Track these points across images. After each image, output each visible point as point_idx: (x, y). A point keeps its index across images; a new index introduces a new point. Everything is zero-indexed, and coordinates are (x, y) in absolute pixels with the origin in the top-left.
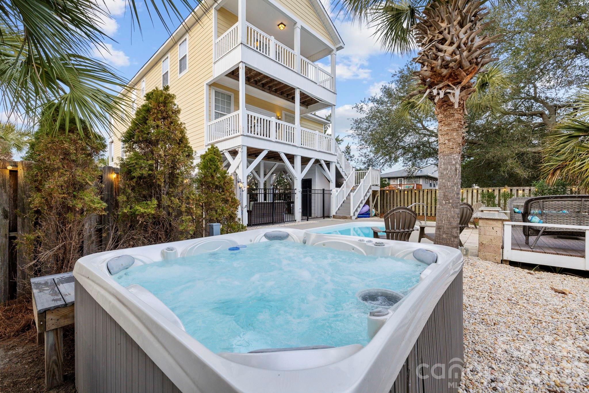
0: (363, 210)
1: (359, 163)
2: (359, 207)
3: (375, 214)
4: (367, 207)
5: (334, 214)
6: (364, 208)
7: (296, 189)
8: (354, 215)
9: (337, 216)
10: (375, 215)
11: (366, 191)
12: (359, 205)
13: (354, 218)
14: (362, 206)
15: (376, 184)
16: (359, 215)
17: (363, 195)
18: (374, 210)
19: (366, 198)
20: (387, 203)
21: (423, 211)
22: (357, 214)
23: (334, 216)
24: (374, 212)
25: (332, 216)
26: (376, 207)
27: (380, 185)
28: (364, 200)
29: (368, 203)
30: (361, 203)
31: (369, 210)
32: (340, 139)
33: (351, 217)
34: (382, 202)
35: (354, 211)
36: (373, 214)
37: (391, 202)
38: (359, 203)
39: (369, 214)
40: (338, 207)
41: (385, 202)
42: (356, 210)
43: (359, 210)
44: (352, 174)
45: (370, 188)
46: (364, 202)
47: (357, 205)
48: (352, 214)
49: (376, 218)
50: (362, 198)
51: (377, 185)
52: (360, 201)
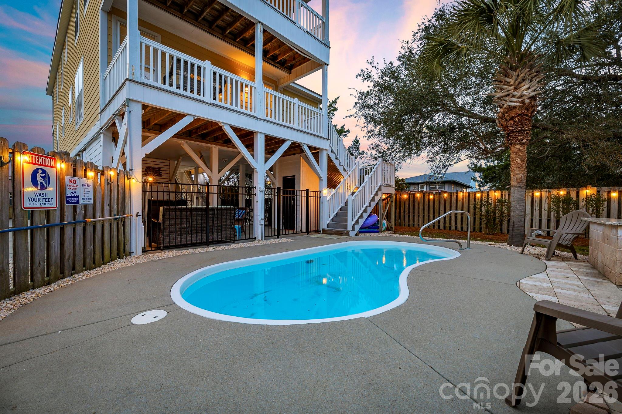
0: (368, 221)
1: (368, 158)
2: (361, 216)
3: (387, 226)
4: (375, 218)
5: (325, 227)
6: (369, 218)
7: (255, 188)
8: (353, 229)
9: (327, 230)
10: (388, 229)
11: (374, 193)
12: (362, 214)
13: (352, 234)
14: (365, 215)
15: (389, 183)
16: (361, 228)
17: (368, 199)
18: (385, 222)
19: (374, 204)
20: (404, 212)
21: (456, 224)
22: (357, 228)
23: (324, 230)
24: (386, 225)
25: (321, 230)
26: (388, 217)
27: (394, 186)
28: (370, 206)
29: (376, 211)
30: (365, 210)
31: (378, 221)
32: (346, 130)
33: (348, 233)
34: (398, 210)
35: (353, 223)
36: (384, 228)
37: (411, 210)
38: (361, 212)
39: (378, 228)
40: (332, 217)
41: (402, 211)
42: (357, 222)
43: (362, 221)
44: (354, 170)
45: (380, 189)
46: (370, 210)
47: (359, 214)
48: (349, 228)
49: (387, 234)
50: (367, 204)
51: (390, 186)
52: (363, 209)
